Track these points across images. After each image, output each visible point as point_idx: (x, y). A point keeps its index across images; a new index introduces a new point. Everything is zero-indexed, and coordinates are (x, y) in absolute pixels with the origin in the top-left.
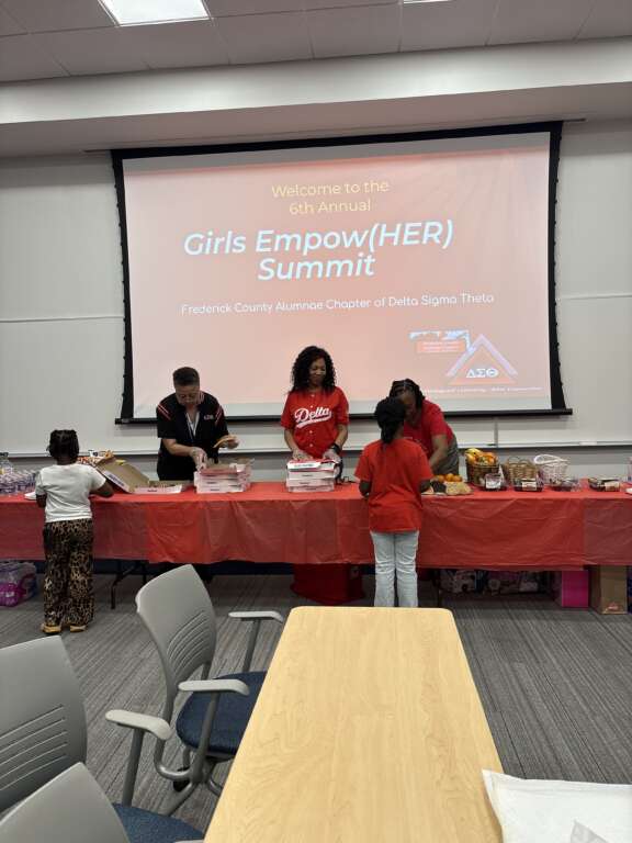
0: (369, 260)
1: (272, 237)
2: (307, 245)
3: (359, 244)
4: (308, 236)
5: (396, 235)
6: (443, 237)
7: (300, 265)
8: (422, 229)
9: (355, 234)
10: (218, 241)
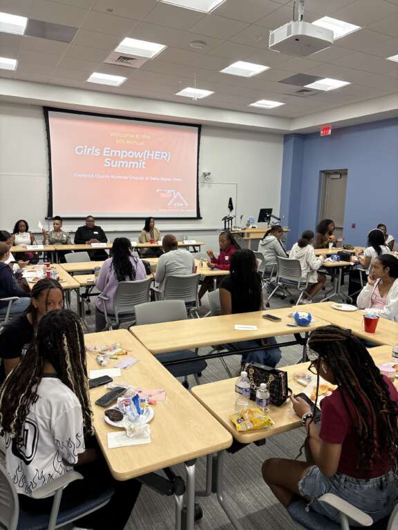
0: (144, 163)
1: (110, 151)
2: (122, 155)
3: (140, 157)
4: (123, 152)
5: (153, 155)
6: (167, 158)
7: (120, 162)
8: (161, 154)
9: (139, 153)
10: (89, 150)
